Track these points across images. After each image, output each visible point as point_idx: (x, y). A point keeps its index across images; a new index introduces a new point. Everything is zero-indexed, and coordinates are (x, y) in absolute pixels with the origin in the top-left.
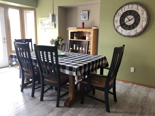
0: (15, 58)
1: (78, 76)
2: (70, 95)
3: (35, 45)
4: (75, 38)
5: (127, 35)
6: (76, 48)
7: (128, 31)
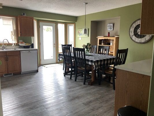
0: (62, 56)
1: (95, 66)
2: (92, 79)
3: (73, 48)
4: (102, 44)
5: (139, 42)
6: (103, 52)
7: (140, 39)
